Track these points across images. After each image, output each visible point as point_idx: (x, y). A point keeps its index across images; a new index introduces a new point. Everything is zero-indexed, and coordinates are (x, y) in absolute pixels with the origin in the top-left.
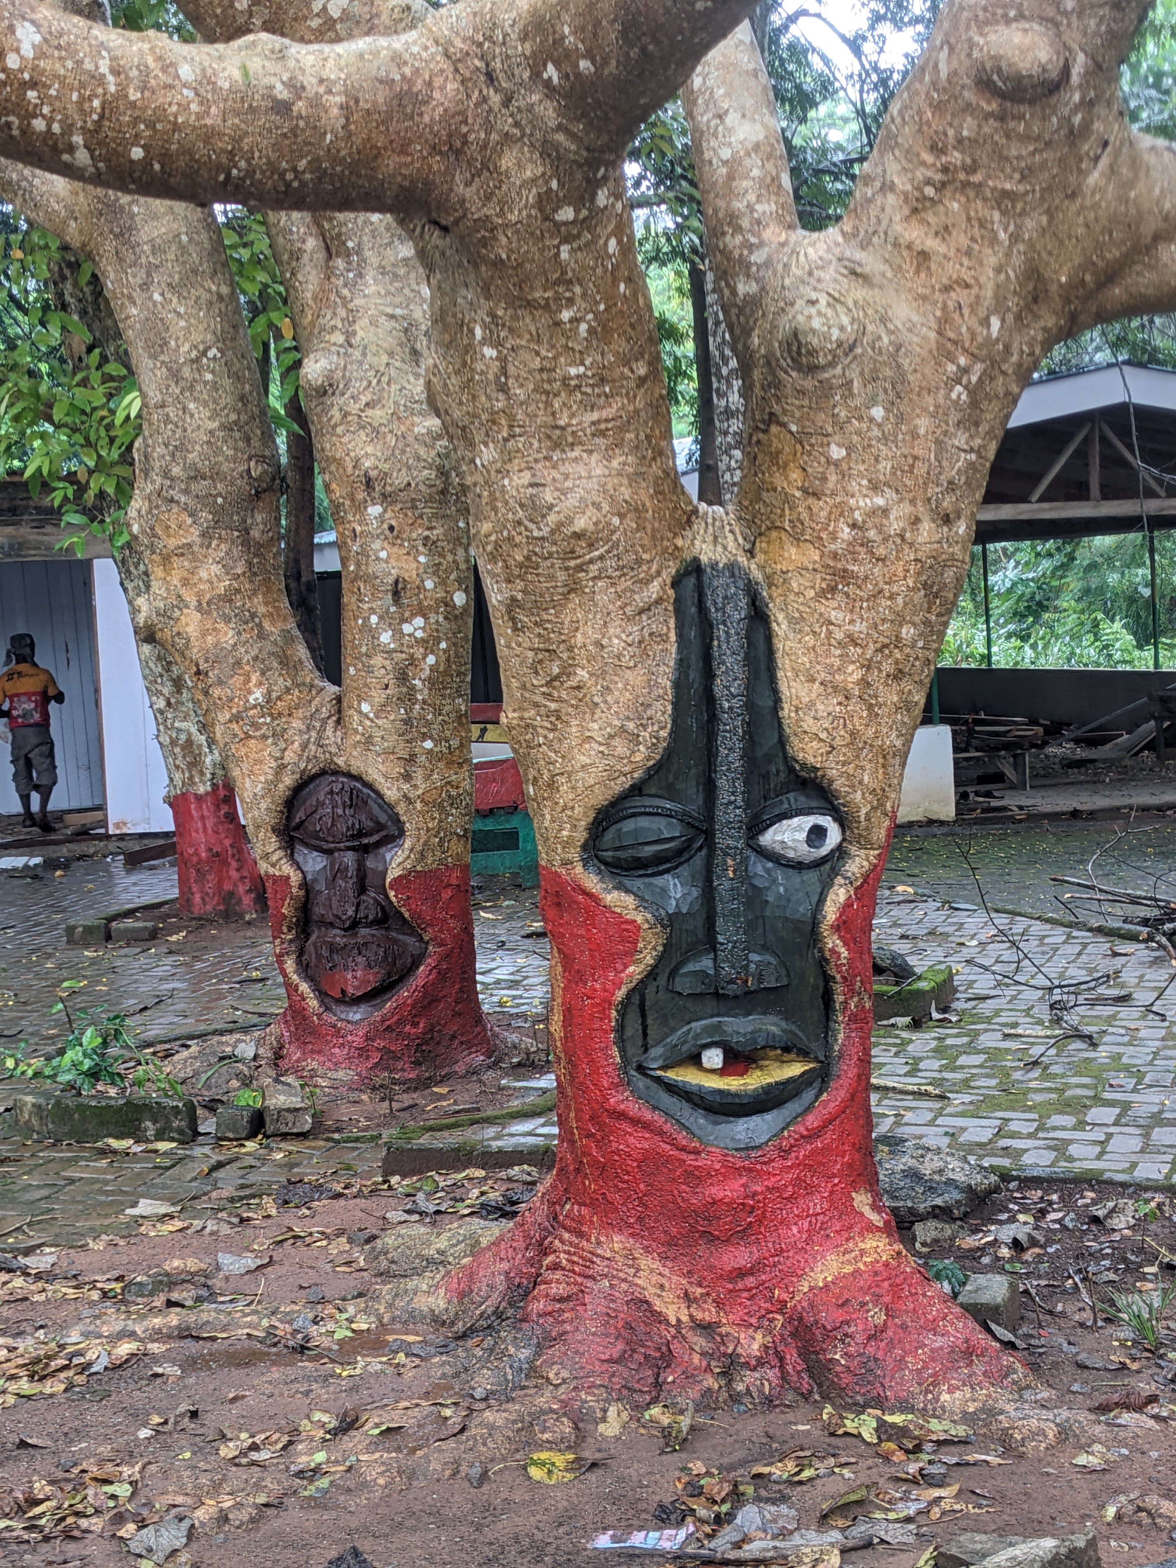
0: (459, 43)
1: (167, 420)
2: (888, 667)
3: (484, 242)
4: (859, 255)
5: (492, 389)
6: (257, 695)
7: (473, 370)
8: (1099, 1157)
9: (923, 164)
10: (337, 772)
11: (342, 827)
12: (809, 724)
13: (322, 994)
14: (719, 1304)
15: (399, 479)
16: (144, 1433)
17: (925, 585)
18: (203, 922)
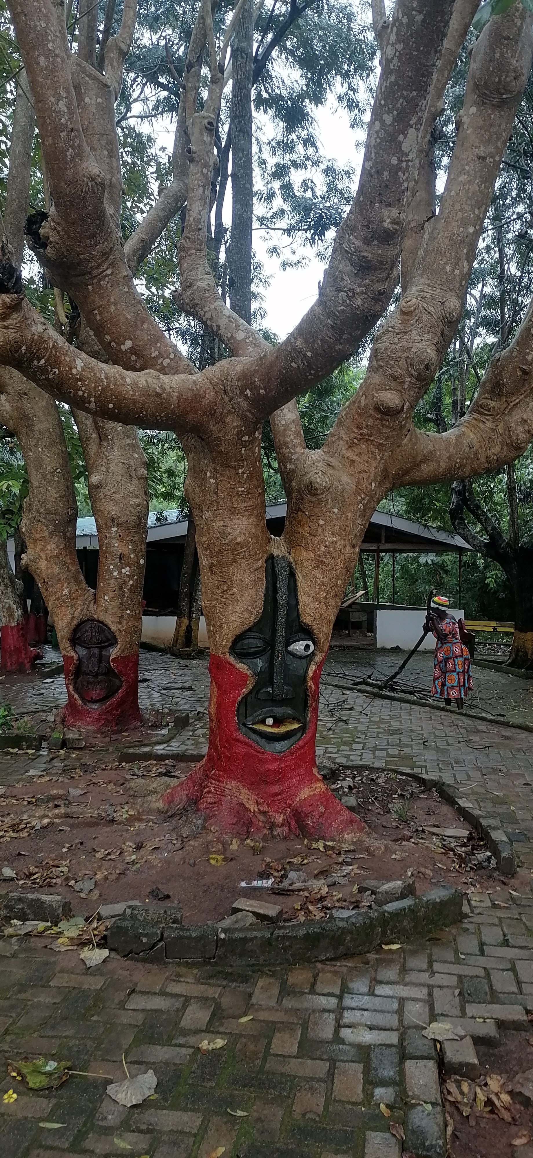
0: (215, 379)
1: (40, 493)
2: (333, 593)
3: (217, 445)
4: (330, 459)
5: (212, 493)
6: (66, 591)
7: (205, 487)
8: (361, 760)
9: (354, 432)
10: (94, 620)
11: (94, 639)
12: (308, 611)
13: (83, 699)
14: (269, 805)
15: (124, 519)
16: (65, 850)
17: (346, 568)
18: (11, 673)
